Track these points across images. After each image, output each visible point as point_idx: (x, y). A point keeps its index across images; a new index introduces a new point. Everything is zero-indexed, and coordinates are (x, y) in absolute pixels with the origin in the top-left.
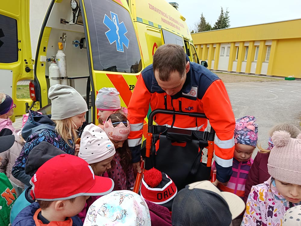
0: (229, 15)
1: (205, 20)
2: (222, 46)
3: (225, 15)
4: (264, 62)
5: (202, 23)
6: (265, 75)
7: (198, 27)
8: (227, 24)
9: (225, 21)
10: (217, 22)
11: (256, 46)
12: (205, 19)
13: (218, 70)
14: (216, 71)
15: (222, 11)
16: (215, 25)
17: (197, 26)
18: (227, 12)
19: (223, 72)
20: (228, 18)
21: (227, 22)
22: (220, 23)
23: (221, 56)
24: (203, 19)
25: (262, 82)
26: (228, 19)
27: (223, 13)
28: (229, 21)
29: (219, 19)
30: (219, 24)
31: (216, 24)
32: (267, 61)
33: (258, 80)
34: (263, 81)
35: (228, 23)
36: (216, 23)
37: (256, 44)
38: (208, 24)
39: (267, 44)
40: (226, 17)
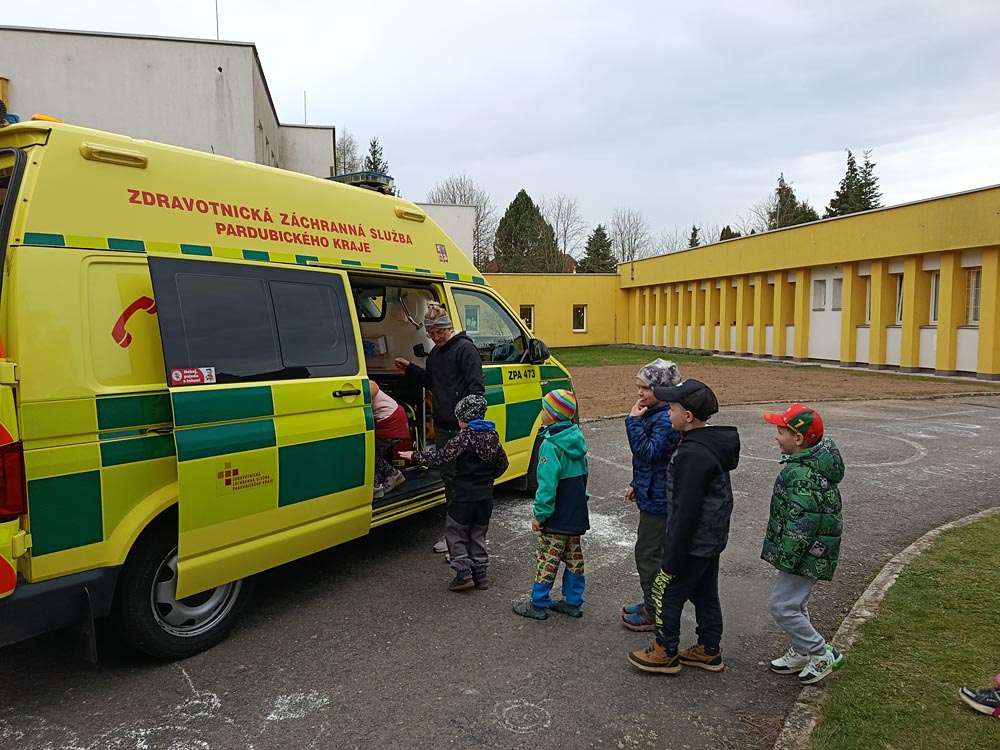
0: (875, 172)
1: (793, 197)
2: (815, 277)
3: (861, 175)
4: (966, 326)
5: (783, 205)
6: (973, 374)
7: (771, 220)
8: (873, 204)
9: (863, 194)
10: (835, 197)
11: (930, 272)
12: (794, 193)
13: (810, 360)
14: (803, 360)
15: (851, 163)
16: (828, 210)
17: (767, 217)
18: (867, 164)
19: (822, 365)
20: (873, 183)
21: (871, 198)
22: (847, 203)
23: (814, 310)
24: (785, 193)
25: (935, 398)
26: (874, 186)
27: (856, 170)
28: (876, 191)
29: (842, 188)
30: (841, 204)
31: (833, 206)
32: (976, 323)
33: (922, 393)
34: (941, 397)
35: (875, 199)
36: (833, 203)
37: (928, 267)
38: (804, 206)
39: (967, 263)
40: (866, 180)
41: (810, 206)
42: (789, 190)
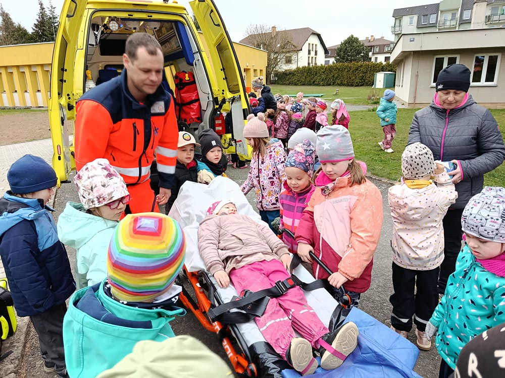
1: (10, 18)
3: (49, 12)
5: (6, 23)
9: (53, 23)
10: (36, 23)
15: (41, 5)
16: (34, 30)
18: (52, 7)
20: (57, 18)
21: (57, 25)
22: (44, 26)
24: (5, 17)
27: (44, 8)
28: (59, 23)
29: (39, 18)
30: (41, 27)
36: (36, 26)
38: (20, 25)
40: (53, 15)
41: (22, 26)
42: (7, 15)
